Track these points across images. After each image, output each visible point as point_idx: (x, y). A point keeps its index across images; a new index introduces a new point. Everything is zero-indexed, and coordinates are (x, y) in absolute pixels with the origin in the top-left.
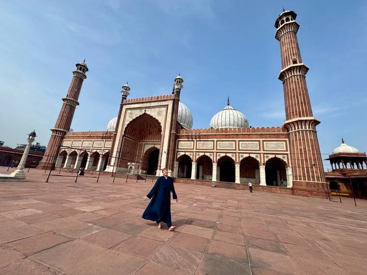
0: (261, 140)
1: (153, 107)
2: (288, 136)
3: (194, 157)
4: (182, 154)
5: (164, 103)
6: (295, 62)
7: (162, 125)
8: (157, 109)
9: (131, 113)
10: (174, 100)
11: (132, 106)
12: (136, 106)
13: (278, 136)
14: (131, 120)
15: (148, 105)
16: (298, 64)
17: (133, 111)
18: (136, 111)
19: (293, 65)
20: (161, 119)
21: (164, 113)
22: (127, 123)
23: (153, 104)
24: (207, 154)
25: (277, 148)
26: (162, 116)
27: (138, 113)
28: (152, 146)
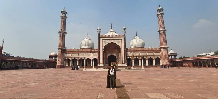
0: (154, 52)
1: (116, 40)
2: (161, 51)
3: (133, 58)
4: (129, 57)
5: (120, 38)
6: (163, 28)
7: (121, 47)
8: (117, 41)
9: (105, 42)
10: (124, 37)
11: (105, 38)
12: (107, 38)
13: (158, 51)
14: (106, 45)
15: (113, 38)
16: (164, 29)
17: (106, 41)
18: (107, 41)
19: (162, 29)
20: (120, 45)
21: (121, 42)
22: (104, 46)
23: (115, 38)
24: (137, 57)
25: (157, 54)
26: (120, 44)
27: (108, 42)
28: (111, 54)
